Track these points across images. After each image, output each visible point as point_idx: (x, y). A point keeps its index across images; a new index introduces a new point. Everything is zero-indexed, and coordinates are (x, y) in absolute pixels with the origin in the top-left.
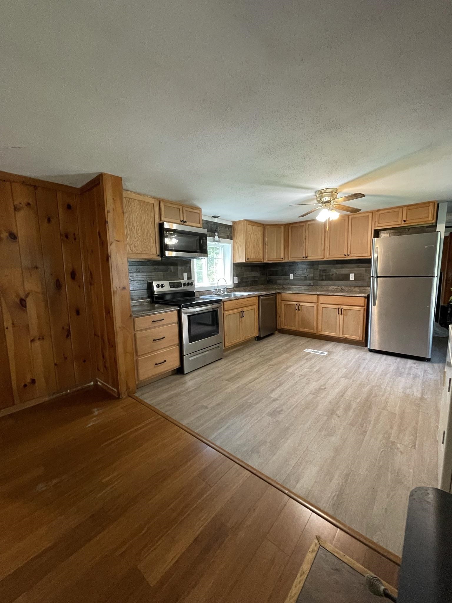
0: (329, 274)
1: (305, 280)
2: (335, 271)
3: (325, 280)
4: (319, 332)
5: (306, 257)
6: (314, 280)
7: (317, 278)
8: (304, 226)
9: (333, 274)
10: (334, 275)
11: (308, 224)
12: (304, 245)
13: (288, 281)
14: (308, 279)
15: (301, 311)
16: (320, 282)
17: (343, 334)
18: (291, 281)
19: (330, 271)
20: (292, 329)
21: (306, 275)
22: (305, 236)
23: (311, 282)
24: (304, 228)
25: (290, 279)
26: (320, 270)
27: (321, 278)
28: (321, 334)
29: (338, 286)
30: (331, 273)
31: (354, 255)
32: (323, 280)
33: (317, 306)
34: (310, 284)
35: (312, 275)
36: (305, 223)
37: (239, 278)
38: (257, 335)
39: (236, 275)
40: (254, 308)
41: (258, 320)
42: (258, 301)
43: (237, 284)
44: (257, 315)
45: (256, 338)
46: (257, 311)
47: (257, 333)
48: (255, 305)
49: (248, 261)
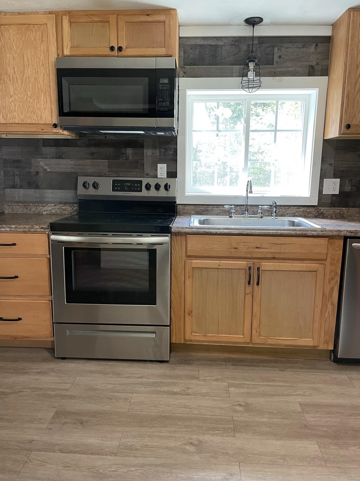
37: (347, 182)
38: (328, 346)
39: (334, 174)
40: (315, 270)
41: (336, 306)
42: (341, 252)
43: (334, 198)
44: (330, 291)
45: (332, 354)
46: (329, 281)
47: (328, 341)
48: (321, 262)
49: (348, 131)
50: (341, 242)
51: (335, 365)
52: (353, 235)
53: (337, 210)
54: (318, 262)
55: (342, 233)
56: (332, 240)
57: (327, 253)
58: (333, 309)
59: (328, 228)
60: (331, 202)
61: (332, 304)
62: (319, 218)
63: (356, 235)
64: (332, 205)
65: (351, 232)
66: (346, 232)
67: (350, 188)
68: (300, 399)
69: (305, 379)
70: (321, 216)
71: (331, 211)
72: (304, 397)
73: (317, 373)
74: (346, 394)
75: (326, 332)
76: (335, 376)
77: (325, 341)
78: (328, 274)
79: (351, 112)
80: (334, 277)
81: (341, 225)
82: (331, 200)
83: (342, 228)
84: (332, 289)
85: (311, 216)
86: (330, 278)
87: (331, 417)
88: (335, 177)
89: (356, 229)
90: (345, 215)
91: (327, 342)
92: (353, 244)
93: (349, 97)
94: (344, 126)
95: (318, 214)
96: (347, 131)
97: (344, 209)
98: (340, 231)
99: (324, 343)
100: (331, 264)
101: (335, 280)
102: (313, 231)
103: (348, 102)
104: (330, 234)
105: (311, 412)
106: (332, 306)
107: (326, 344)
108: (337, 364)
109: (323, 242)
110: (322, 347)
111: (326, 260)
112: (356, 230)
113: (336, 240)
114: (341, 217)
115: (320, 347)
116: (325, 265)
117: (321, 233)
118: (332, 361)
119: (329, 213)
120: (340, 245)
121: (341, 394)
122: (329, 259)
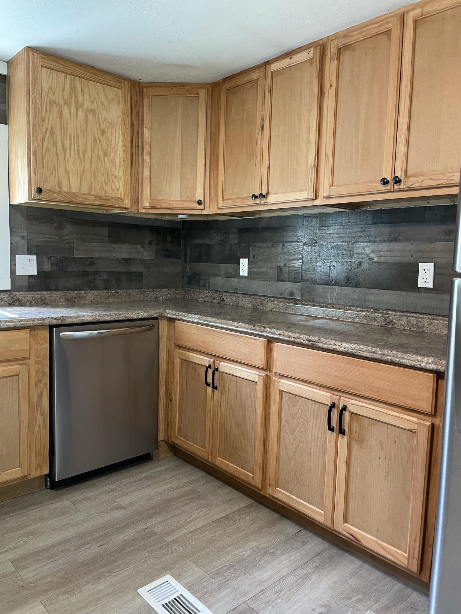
1: (278, 280)
2: (367, 250)
4: (270, 485)
5: (264, 196)
6: (302, 281)
8: (260, 82)
9: (360, 264)
10: (365, 266)
11: (272, 74)
12: (258, 151)
13: (236, 280)
14: (286, 276)
15: (222, 393)
17: (345, 521)
18: (243, 281)
20: (198, 453)
22: (263, 119)
23: (295, 287)
24: (260, 90)
25: (241, 274)
28: (276, 496)
29: (375, 310)
31: (420, 179)
33: (267, 384)
34: (292, 294)
36: (262, 69)
37: (46, 260)
38: (41, 470)
39: (28, 250)
40: (16, 374)
41: (47, 415)
42: (47, 346)
43: (32, 280)
44: (38, 398)
45: (49, 479)
46: (36, 385)
47: (41, 464)
48: (22, 362)
49: (40, 197)
50: (46, 333)
51: (53, 492)
52: (59, 322)
53: (37, 295)
54: (20, 362)
55: (46, 321)
56: (34, 332)
57: (30, 349)
58: (44, 421)
59: (28, 317)
60: (29, 286)
61: (42, 414)
62: (14, 306)
63: (64, 323)
64: (30, 288)
65: (57, 320)
66: (51, 319)
67: (50, 267)
68: (10, 556)
69: (15, 525)
70: (17, 303)
71: (30, 296)
72: (15, 550)
73: (30, 512)
74: (70, 523)
75: (37, 452)
76: (53, 506)
77: (38, 466)
78: (33, 376)
79: (42, 173)
80: (42, 379)
81: (44, 312)
82: (28, 283)
83: (46, 315)
84: (40, 395)
85: (4, 304)
86: (37, 380)
87: (55, 560)
88: (30, 253)
89: (62, 315)
90: (47, 301)
91: (40, 466)
92: (61, 334)
93: (36, 155)
94: (35, 190)
95: (13, 300)
96: (38, 196)
97: (45, 293)
98: (44, 319)
99: (36, 469)
100: (36, 363)
101: (43, 382)
102: (9, 322)
103: (36, 161)
104: (31, 323)
105: (28, 566)
106: (43, 417)
107: (39, 470)
108: (56, 490)
109: (23, 334)
110: (35, 474)
111: (29, 358)
112: (63, 317)
113: (40, 331)
114: (43, 303)
115: (31, 475)
116: (29, 365)
117: (19, 324)
118: (49, 488)
119: (28, 299)
120: (45, 337)
121: (64, 525)
122: (33, 357)
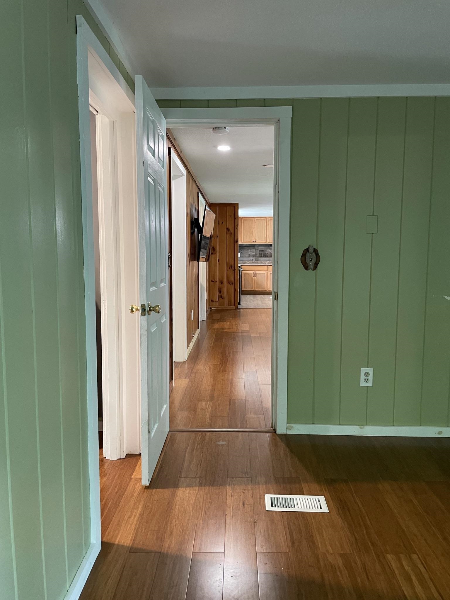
0: (266, 253)
1: (249, 257)
2: (269, 251)
3: (263, 257)
4: (269, 289)
5: (255, 241)
6: (255, 257)
7: (258, 256)
10: (269, 254)
11: (256, 220)
12: (253, 233)
14: (251, 256)
15: (257, 277)
16: (260, 258)
19: (266, 251)
20: (250, 290)
21: (250, 254)
22: (254, 227)
23: (254, 258)
24: (253, 222)
26: (260, 250)
27: (261, 256)
30: (267, 252)
32: (261, 257)
33: (267, 273)
34: (253, 260)
35: (254, 254)
36: (254, 218)
